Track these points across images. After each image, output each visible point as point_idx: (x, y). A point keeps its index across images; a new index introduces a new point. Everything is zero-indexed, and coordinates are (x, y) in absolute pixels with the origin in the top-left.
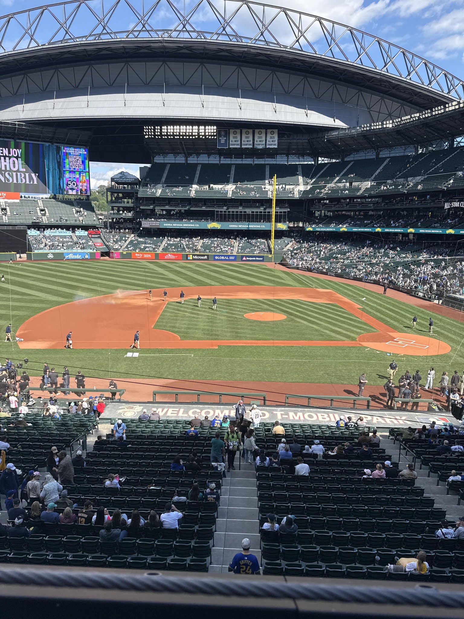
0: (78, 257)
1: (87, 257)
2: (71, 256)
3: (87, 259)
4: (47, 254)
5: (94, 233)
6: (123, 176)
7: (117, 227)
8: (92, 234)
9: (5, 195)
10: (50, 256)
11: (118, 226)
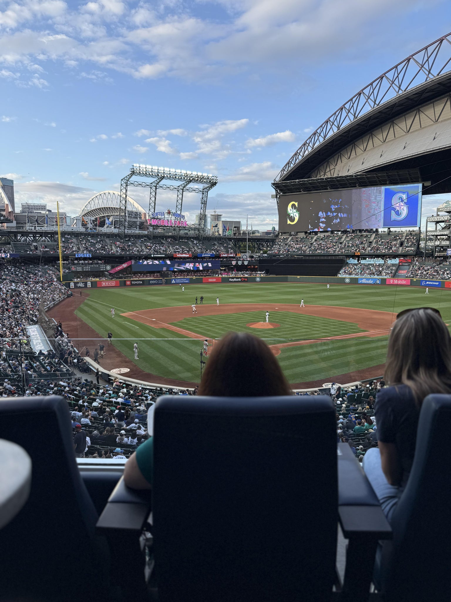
0: (371, 282)
1: (378, 282)
2: (364, 281)
3: (378, 284)
4: (345, 278)
6: (448, 205)
8: (402, 263)
10: (347, 281)
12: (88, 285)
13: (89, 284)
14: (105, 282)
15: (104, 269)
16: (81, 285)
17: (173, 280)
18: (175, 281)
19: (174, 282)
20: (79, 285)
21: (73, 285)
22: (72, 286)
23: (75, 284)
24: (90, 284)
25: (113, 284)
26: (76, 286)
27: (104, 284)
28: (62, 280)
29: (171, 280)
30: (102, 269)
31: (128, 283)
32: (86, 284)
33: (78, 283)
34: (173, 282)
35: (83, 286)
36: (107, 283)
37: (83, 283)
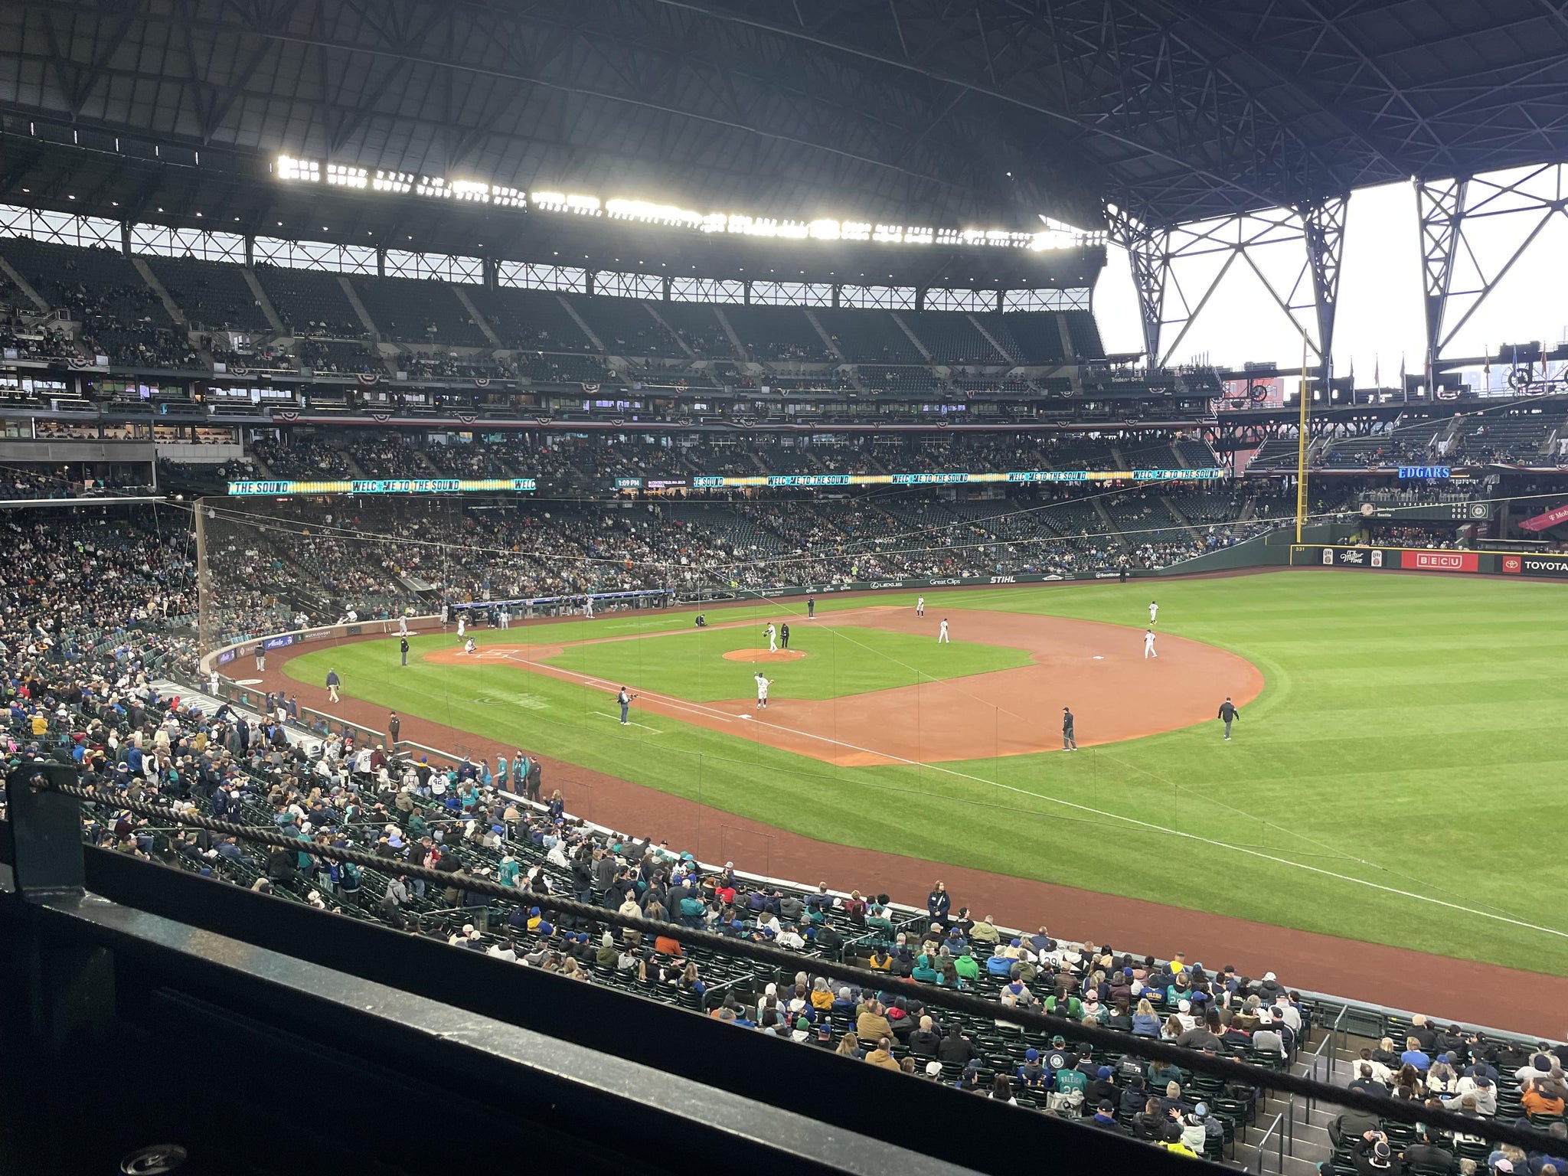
12: (1373, 559)
13: (1377, 558)
14: (1429, 555)
15: (1462, 513)
16: (1354, 557)
20: (1346, 557)
21: (1331, 556)
22: (1328, 559)
23: (1337, 553)
24: (1380, 558)
25: (1457, 564)
26: (1338, 562)
27: (1424, 560)
28: (1299, 541)
30: (1456, 513)
31: (1512, 565)
32: (1367, 555)
33: (1345, 551)
35: (1360, 561)
36: (1434, 561)
37: (1359, 551)
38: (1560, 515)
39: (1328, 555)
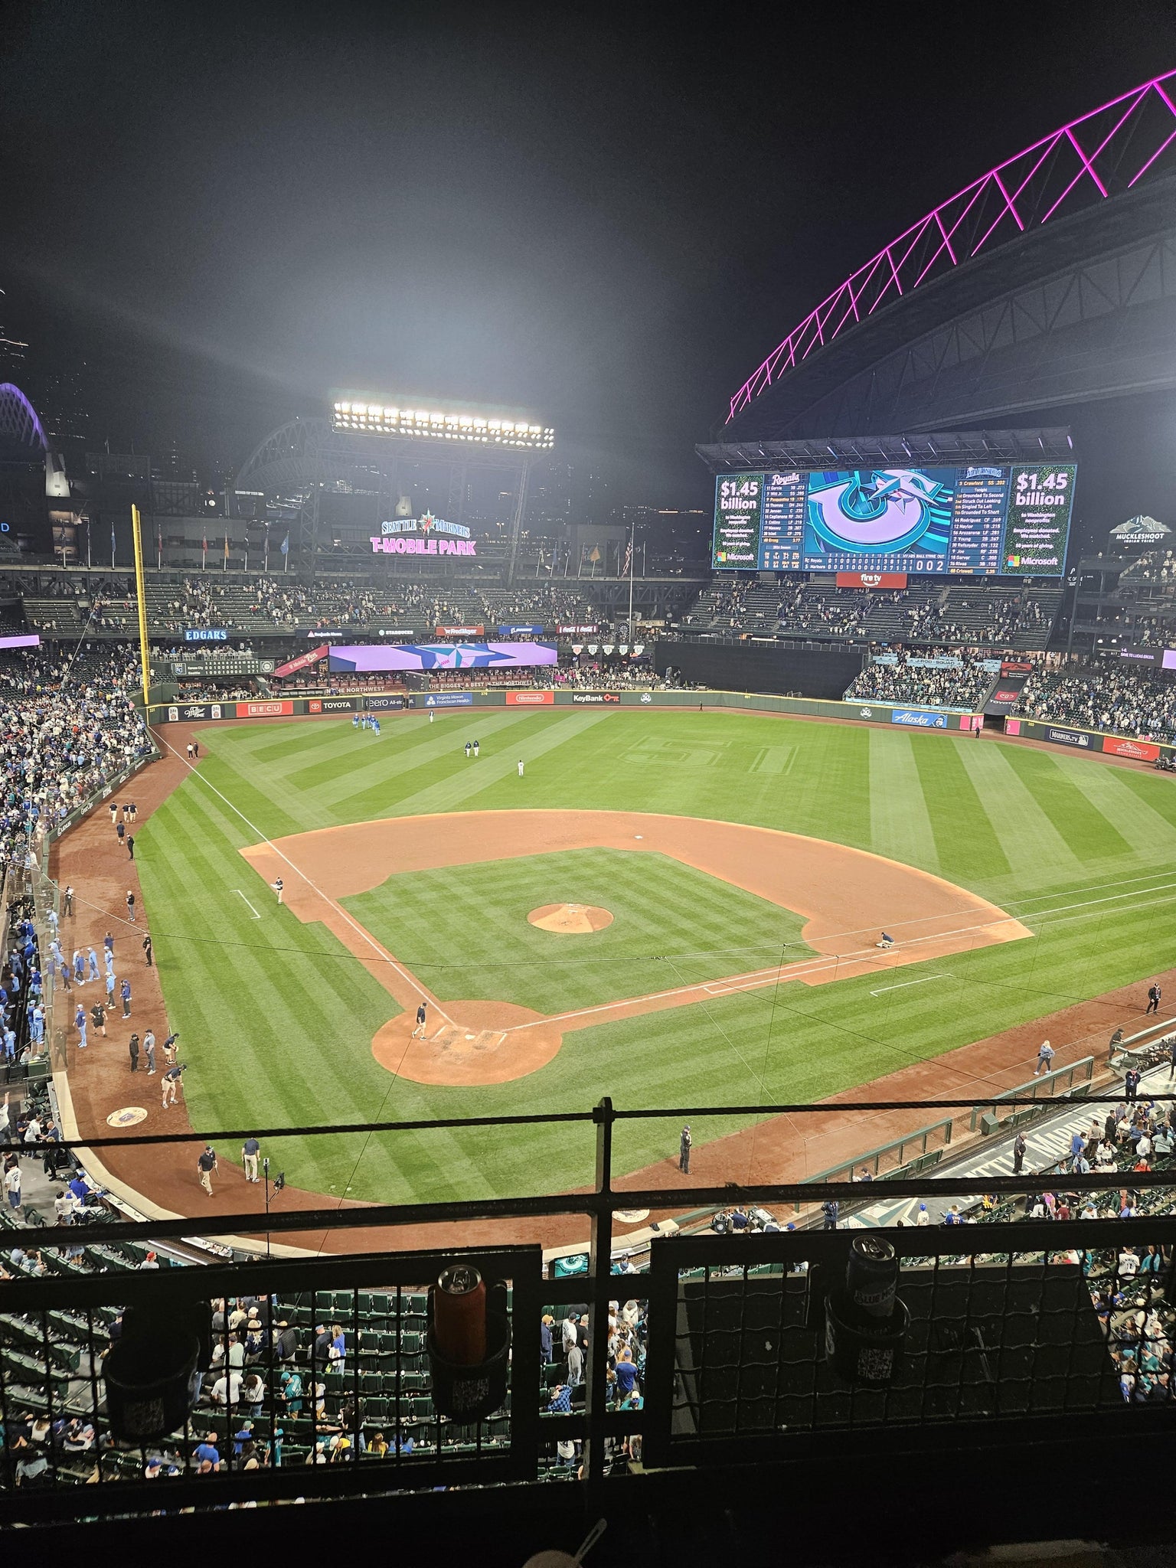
0: (922, 721)
1: (941, 723)
2: (906, 718)
3: (940, 727)
5: (1014, 669)
6: (1138, 528)
7: (1102, 654)
8: (1010, 671)
9: (879, 579)
10: (866, 713)
11: (1106, 652)
12: (213, 712)
13: (216, 711)
14: (256, 705)
15: (255, 669)
16: (197, 713)
17: (431, 698)
18: (435, 700)
19: (434, 703)
20: (190, 713)
21: (177, 714)
22: (174, 716)
23: (182, 710)
24: (219, 711)
25: (278, 709)
26: (183, 717)
28: (146, 703)
29: (425, 698)
30: (251, 669)
31: (315, 706)
32: (208, 710)
33: (188, 708)
34: (431, 702)
35: (202, 715)
36: (261, 709)
37: (200, 707)
38: (296, 665)
39: (174, 713)
